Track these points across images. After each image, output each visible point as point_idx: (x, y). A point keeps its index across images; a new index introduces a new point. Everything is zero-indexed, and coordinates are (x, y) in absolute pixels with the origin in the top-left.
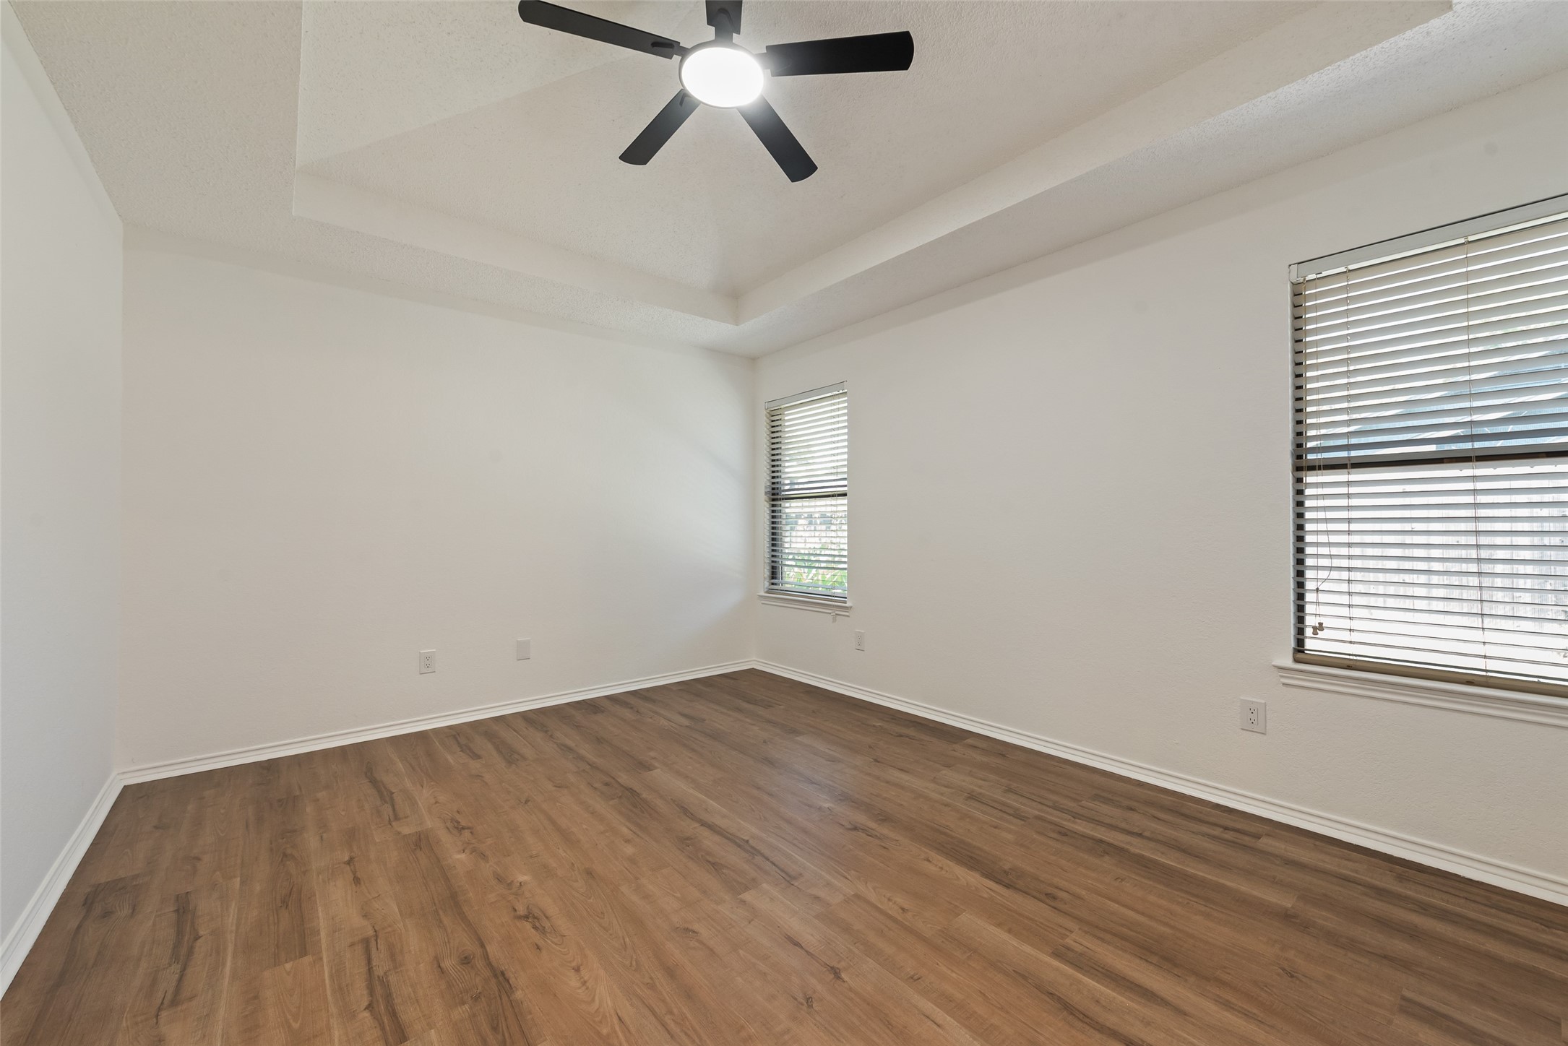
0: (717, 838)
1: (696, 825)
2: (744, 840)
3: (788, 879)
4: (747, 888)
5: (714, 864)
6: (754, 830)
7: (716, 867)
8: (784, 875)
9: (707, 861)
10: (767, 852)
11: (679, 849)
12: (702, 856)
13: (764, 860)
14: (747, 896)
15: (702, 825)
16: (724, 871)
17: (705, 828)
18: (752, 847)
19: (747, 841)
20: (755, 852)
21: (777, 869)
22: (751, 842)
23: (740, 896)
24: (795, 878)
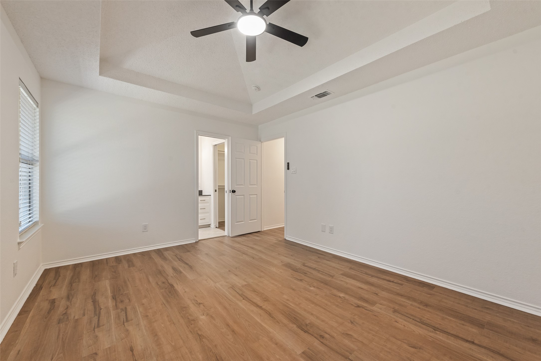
0: (255, 301)
1: (264, 307)
2: (245, 300)
3: (233, 287)
4: (245, 285)
5: (255, 291)
6: (240, 304)
7: (254, 291)
8: (234, 288)
9: (257, 293)
10: (237, 295)
11: (267, 297)
12: (259, 294)
13: (238, 292)
14: (246, 283)
15: (261, 307)
16: (252, 290)
17: (260, 305)
18: (242, 297)
19: (243, 299)
20: (241, 295)
21: (235, 289)
22: (242, 299)
23: (247, 283)
24: (231, 287)
